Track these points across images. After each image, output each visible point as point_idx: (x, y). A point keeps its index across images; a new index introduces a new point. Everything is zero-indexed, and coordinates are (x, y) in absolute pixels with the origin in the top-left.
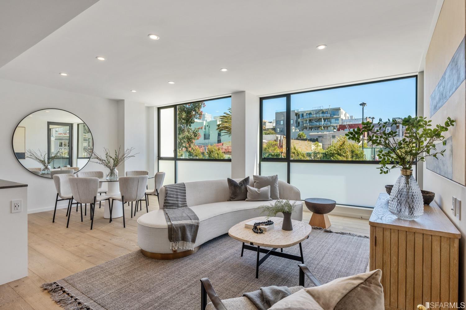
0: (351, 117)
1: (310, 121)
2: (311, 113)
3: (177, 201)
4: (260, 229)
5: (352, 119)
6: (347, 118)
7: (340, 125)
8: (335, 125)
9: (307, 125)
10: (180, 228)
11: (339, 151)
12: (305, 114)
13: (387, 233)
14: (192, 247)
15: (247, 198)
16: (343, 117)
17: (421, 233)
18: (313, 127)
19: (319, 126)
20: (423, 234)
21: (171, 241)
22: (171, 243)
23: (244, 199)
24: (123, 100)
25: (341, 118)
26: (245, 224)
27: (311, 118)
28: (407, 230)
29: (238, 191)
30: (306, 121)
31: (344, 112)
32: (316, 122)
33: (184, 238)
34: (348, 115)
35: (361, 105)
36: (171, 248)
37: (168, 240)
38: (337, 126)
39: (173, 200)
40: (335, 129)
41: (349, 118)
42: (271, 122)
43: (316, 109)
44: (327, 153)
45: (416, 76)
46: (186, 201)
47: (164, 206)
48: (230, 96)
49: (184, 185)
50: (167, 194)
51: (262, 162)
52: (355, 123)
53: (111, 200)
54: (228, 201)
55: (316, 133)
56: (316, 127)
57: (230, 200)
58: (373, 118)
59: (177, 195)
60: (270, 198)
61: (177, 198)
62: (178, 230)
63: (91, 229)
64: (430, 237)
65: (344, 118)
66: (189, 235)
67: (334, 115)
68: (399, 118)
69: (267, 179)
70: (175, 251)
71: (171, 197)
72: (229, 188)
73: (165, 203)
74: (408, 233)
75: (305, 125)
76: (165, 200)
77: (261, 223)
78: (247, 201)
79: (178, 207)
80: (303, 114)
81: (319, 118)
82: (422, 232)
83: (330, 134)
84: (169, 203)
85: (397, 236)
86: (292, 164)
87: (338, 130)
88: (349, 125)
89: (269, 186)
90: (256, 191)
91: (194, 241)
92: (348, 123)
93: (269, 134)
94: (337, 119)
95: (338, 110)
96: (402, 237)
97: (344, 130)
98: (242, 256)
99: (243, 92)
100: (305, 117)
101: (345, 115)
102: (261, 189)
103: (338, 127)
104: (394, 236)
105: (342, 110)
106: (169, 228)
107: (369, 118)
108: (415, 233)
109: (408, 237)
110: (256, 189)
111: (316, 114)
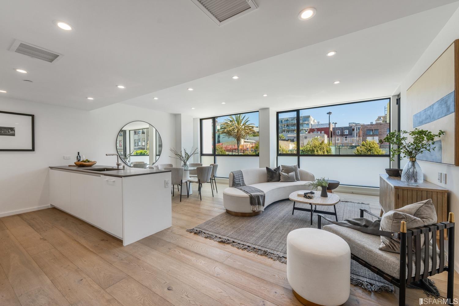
0: (318, 122)
1: (287, 126)
2: (288, 120)
3: (240, 182)
4: (309, 196)
5: (319, 124)
6: (315, 124)
7: (310, 129)
8: (306, 129)
9: (285, 129)
10: (256, 197)
11: (314, 148)
12: (283, 121)
13: (405, 192)
14: (262, 209)
15: (280, 180)
16: (312, 122)
17: (425, 191)
18: (289, 131)
19: (294, 129)
20: (427, 191)
21: (251, 205)
22: (252, 206)
23: (279, 180)
24: (180, 114)
25: (311, 123)
26: (298, 194)
27: (288, 124)
28: (418, 190)
29: (274, 176)
30: (285, 125)
31: (313, 119)
32: (292, 126)
33: (259, 204)
34: (315, 121)
35: (328, 113)
36: (252, 209)
37: (250, 204)
38: (307, 130)
39: (237, 181)
40: (306, 132)
41: (317, 124)
42: (257, 127)
43: (292, 117)
44: (304, 150)
45: (390, 98)
46: (244, 182)
47: (233, 185)
48: (258, 111)
49: (242, 172)
50: (234, 177)
51: (278, 157)
52: (321, 127)
53: (188, 183)
54: (267, 182)
55: (293, 135)
56: (292, 130)
57: (269, 182)
58: (336, 123)
59: (239, 178)
60: (296, 180)
61: (239, 180)
62: (255, 198)
63: (181, 201)
64: (431, 192)
65: (313, 124)
66: (261, 201)
67: (305, 121)
68: (354, 123)
69: (292, 168)
70: (254, 211)
71: (236, 179)
72: (268, 174)
73: (233, 183)
74: (418, 191)
75: (283, 129)
76: (233, 181)
77: (308, 193)
78: (281, 182)
79: (241, 185)
80: (282, 121)
81: (294, 123)
82: (427, 190)
83: (303, 135)
84: (235, 183)
85: (411, 193)
86: (301, 157)
87: (309, 132)
88: (317, 128)
89: (294, 172)
90: (286, 175)
91: (263, 205)
92: (316, 127)
93: (256, 136)
94: (308, 124)
95: (309, 117)
96: (415, 193)
97: (313, 133)
98: (293, 214)
99: (267, 109)
100: (283, 123)
101: (314, 121)
102: (290, 174)
103: (309, 130)
104: (410, 193)
105: (311, 117)
106: (250, 197)
107: (333, 123)
108: (422, 191)
109: (418, 194)
110: (286, 174)
111: (292, 120)
